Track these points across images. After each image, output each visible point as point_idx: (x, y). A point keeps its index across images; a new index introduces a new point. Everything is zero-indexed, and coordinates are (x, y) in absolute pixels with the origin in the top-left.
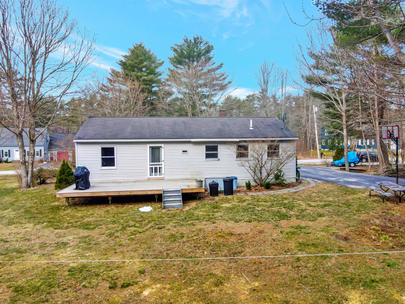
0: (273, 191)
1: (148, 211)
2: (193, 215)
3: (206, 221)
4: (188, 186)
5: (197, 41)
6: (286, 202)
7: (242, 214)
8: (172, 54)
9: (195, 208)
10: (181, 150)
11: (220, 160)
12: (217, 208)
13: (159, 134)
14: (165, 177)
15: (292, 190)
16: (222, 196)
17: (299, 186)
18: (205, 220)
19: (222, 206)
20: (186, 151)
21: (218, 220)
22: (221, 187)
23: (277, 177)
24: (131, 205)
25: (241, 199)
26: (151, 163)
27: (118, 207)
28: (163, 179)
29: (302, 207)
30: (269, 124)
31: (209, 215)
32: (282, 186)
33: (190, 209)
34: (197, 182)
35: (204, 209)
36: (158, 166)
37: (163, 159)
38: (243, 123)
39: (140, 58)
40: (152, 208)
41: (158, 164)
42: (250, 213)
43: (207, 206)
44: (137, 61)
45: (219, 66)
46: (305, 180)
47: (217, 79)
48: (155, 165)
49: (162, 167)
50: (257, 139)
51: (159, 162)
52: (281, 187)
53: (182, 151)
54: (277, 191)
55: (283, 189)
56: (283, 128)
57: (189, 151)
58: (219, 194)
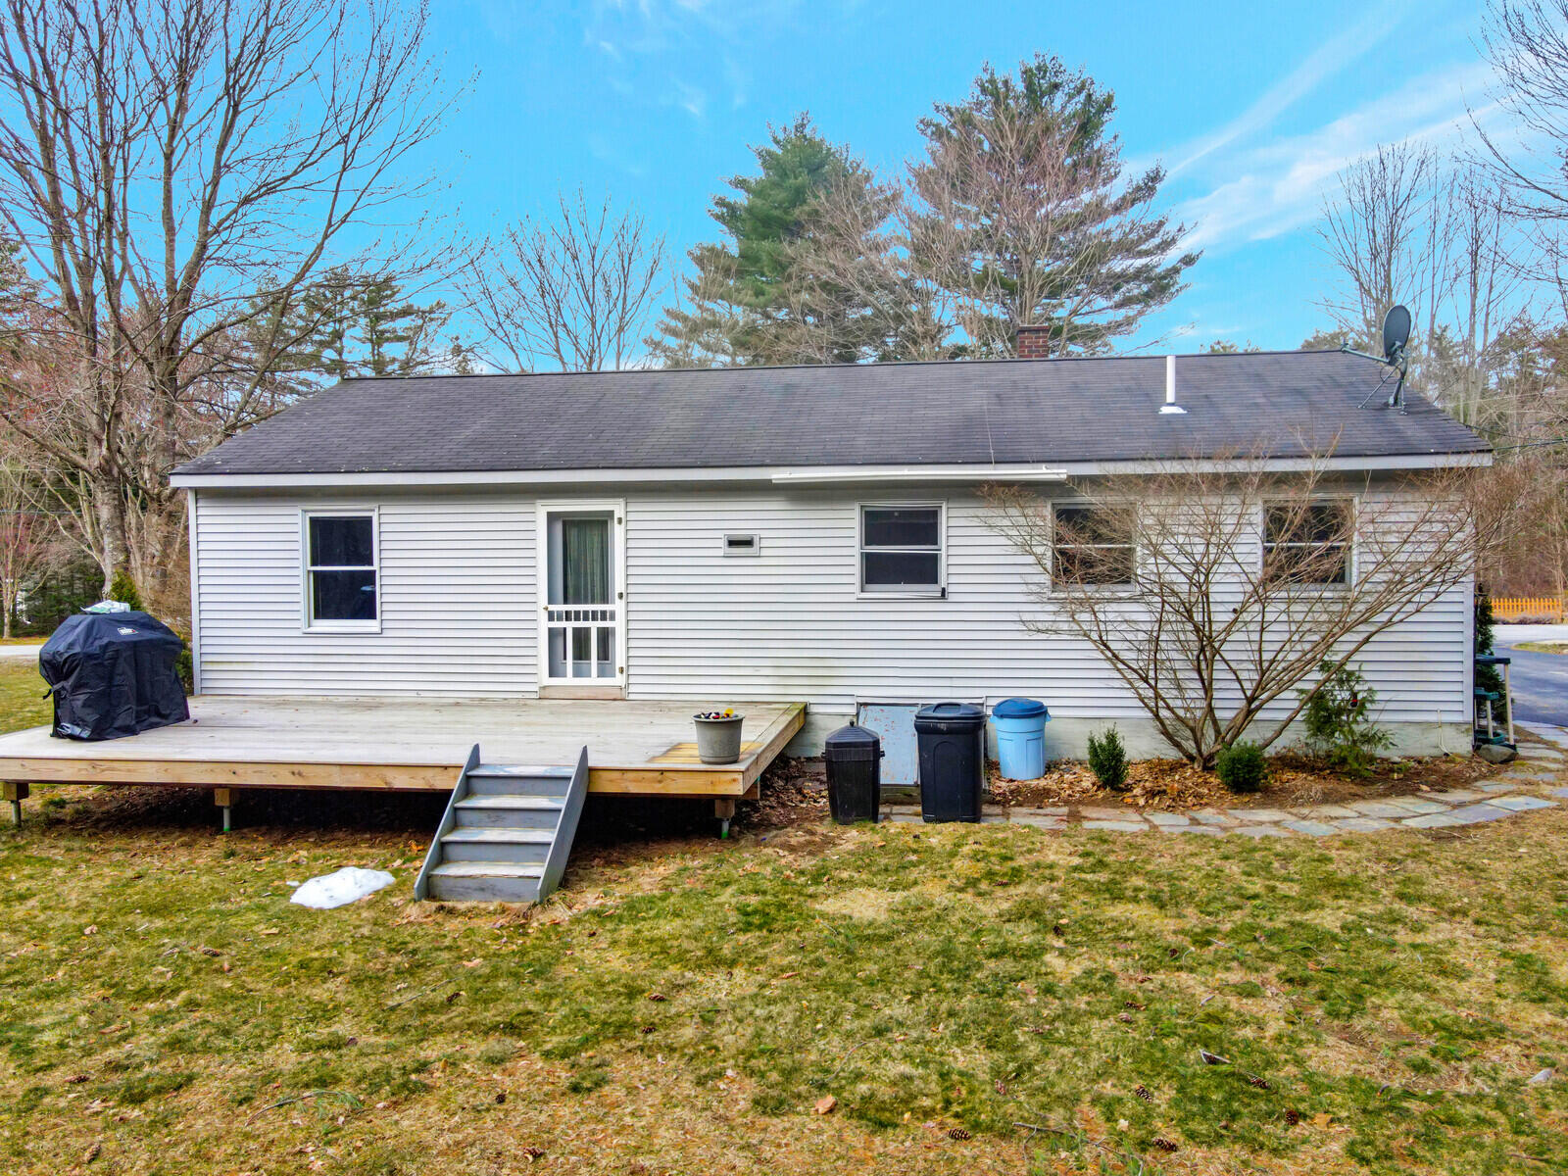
0: (1282, 807)
2: (539, 974)
3: (549, 1054)
5: (1039, 84)
6: (1329, 918)
8: (922, 152)
9: (634, 903)
10: (720, 534)
11: (951, 598)
12: (765, 925)
14: (632, 689)
15: (1423, 812)
16: (902, 824)
17: (1489, 786)
18: (554, 1043)
19: (829, 904)
20: (748, 543)
23: (1323, 715)
25: (1007, 859)
26: (557, 608)
28: (619, 698)
31: (635, 994)
32: (1358, 778)
34: (702, 730)
35: (668, 928)
36: (594, 626)
37: (618, 584)
39: (792, 181)
41: (597, 613)
43: (726, 896)
44: (782, 195)
45: (1138, 189)
46: (1551, 745)
47: (1127, 248)
48: (577, 619)
49: (613, 631)
51: (605, 600)
52: (1347, 787)
53: (723, 543)
54: (1305, 811)
55: (1355, 797)
56: (1391, 401)
57: (764, 543)
58: (883, 809)
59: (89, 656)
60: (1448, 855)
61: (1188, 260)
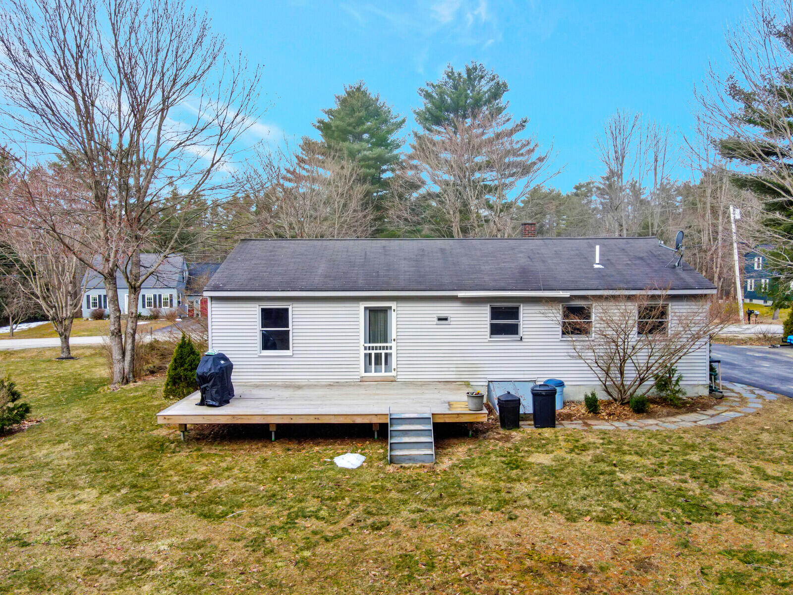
0: (655, 418)
1: (355, 467)
2: (459, 487)
3: (491, 510)
4: (450, 404)
5: (473, 74)
6: (695, 457)
7: (583, 491)
8: (422, 104)
9: (464, 462)
10: (435, 316)
11: (524, 340)
12: (517, 467)
13: (386, 279)
14: (399, 377)
15: (703, 419)
16: (528, 429)
17: (719, 408)
18: (490, 507)
19: (531, 459)
20: (446, 319)
21: (523, 507)
22: (527, 406)
23: (663, 383)
24: (318, 444)
25: (577, 441)
26: (368, 345)
27: (289, 450)
28: (393, 380)
29: (744, 477)
30: (641, 255)
31: (498, 491)
32: (676, 406)
33: (453, 467)
34: (470, 399)
35: (486, 470)
36: (383, 352)
37: (394, 337)
38: (577, 252)
39: (357, 114)
40: (363, 458)
41: (384, 347)
42: (603, 488)
43: (493, 458)
44: (352, 120)
45: (518, 125)
46: (732, 391)
47: (515, 153)
48: (376, 349)
49: (391, 354)
50: (611, 293)
51: (386, 341)
52: (673, 410)
53: (436, 319)
54: (663, 419)
55: (678, 414)
56: (677, 264)
57: (452, 319)
58: (521, 423)
59: (217, 373)
60: (719, 433)
61: (541, 160)
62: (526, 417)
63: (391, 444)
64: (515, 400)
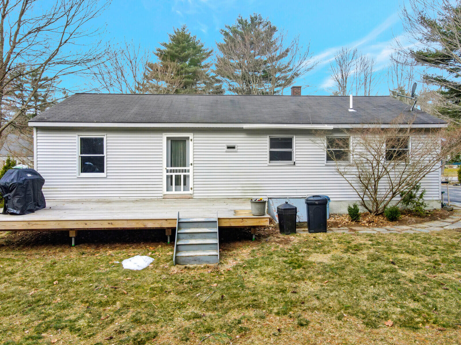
0: (407, 225)
1: (140, 269)
2: (243, 287)
3: (278, 314)
4: (235, 212)
5: (255, 21)
7: (372, 290)
8: (222, 40)
9: (248, 262)
10: (225, 145)
11: (296, 165)
12: (300, 266)
13: (185, 116)
14: (195, 195)
15: (446, 225)
16: (303, 234)
18: (275, 310)
19: (311, 259)
20: (233, 148)
22: (302, 216)
24: (112, 249)
25: (349, 243)
26: (170, 168)
27: (83, 254)
28: (190, 197)
31: (284, 291)
32: (420, 216)
33: (236, 268)
34: (253, 205)
35: (269, 269)
36: (182, 174)
37: (191, 161)
39: (181, 45)
40: (151, 260)
41: (183, 170)
42: (391, 286)
43: (276, 258)
44: (178, 49)
45: (283, 54)
47: (281, 71)
48: (177, 172)
49: (189, 176)
51: (185, 165)
53: (225, 148)
54: (414, 225)
55: (425, 221)
56: (411, 109)
57: (239, 148)
58: (297, 230)
59: (20, 184)
62: (301, 225)
63: (177, 245)
64: (293, 209)
